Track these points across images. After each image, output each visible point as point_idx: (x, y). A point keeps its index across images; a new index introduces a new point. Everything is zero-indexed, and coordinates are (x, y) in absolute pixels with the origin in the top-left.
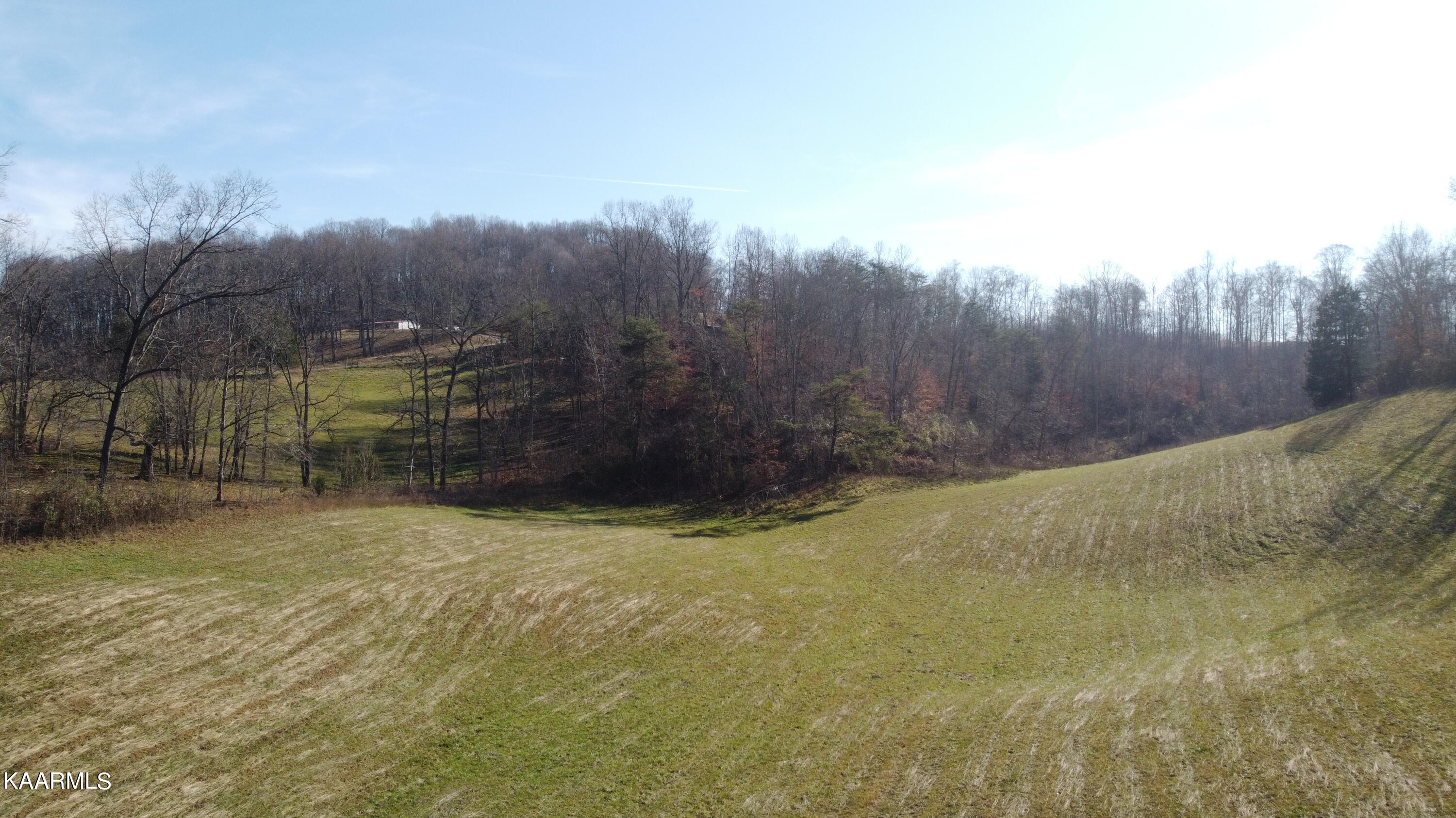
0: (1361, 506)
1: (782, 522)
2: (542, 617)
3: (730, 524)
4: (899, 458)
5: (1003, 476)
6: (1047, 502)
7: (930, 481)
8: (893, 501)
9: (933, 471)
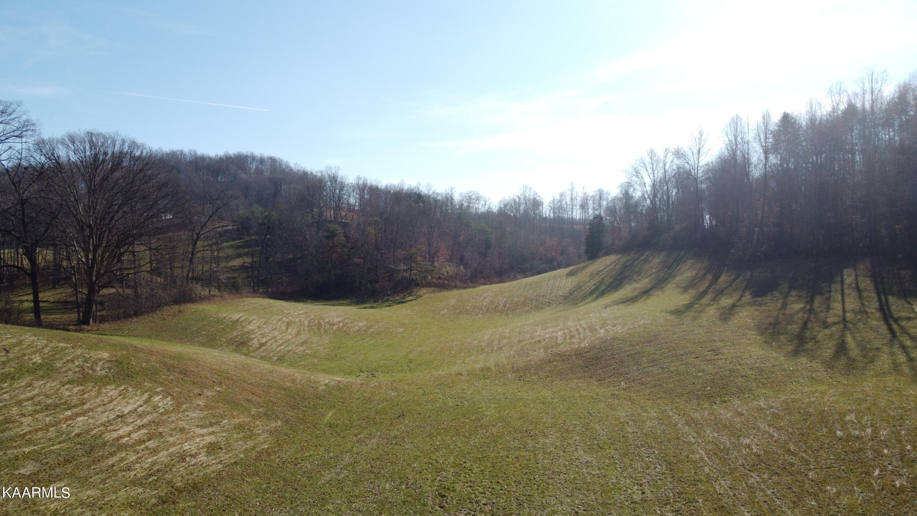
1: (394, 304)
4: (435, 280)
6: (489, 294)
9: (448, 286)
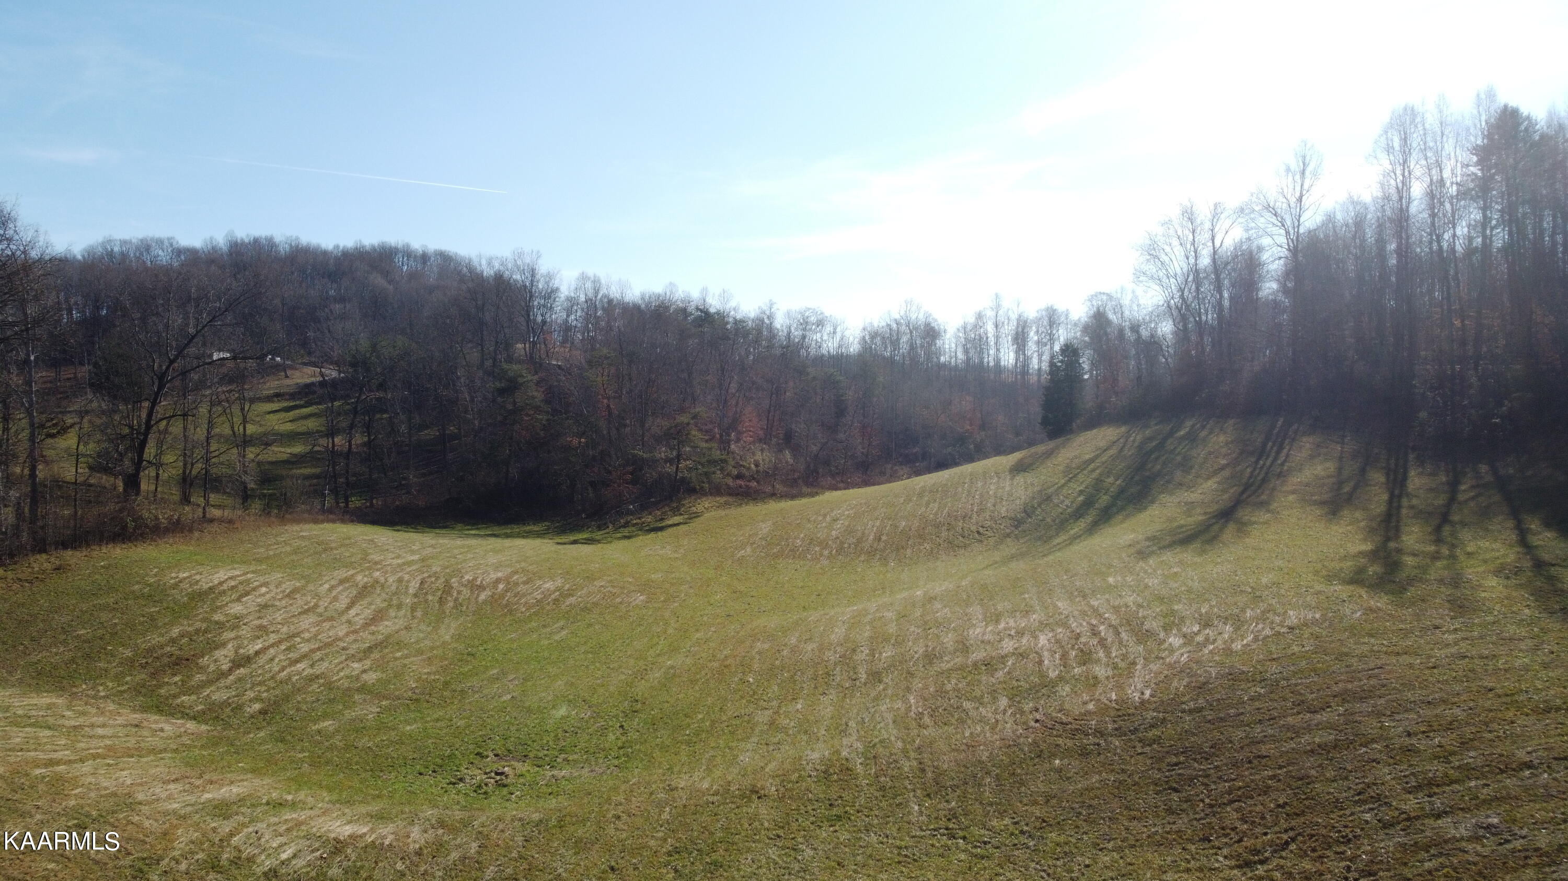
0: (1039, 505)
1: (640, 533)
2: (490, 593)
3: (598, 535)
4: (730, 481)
5: (812, 495)
6: (844, 512)
7: (754, 499)
8: (726, 515)
9: (757, 492)
